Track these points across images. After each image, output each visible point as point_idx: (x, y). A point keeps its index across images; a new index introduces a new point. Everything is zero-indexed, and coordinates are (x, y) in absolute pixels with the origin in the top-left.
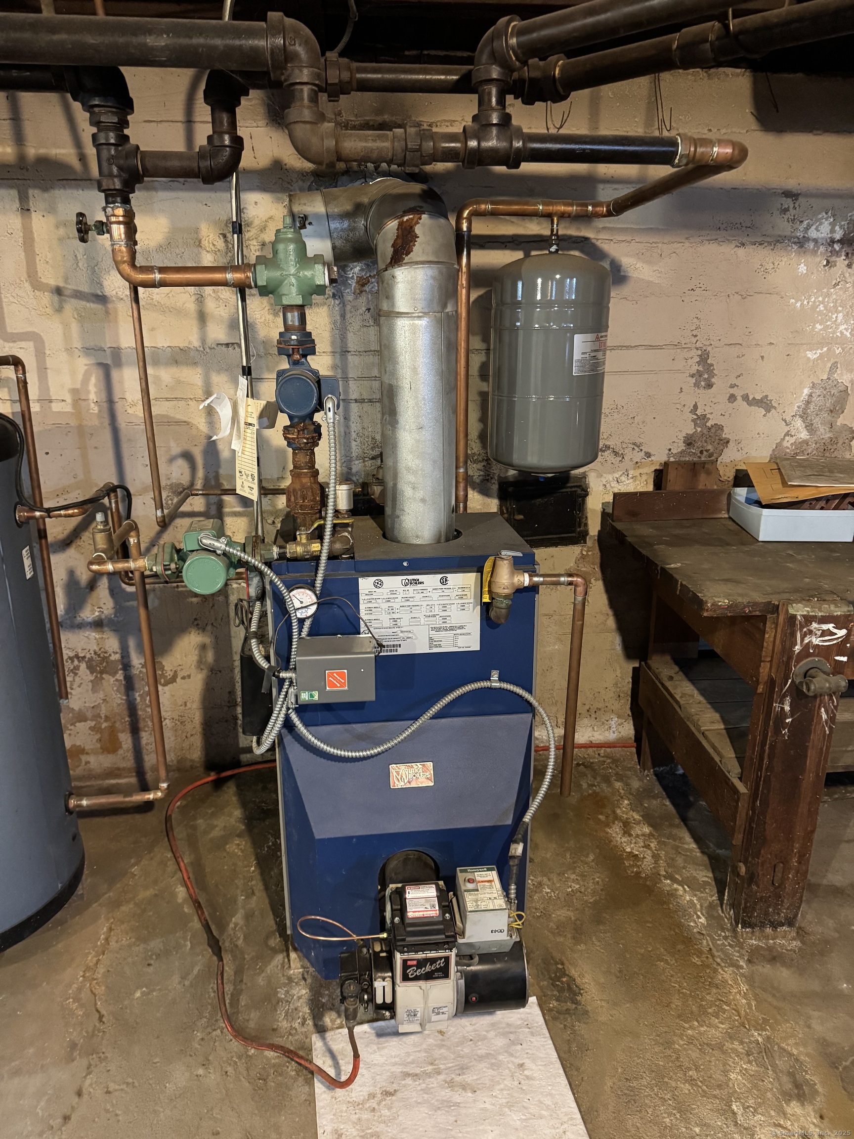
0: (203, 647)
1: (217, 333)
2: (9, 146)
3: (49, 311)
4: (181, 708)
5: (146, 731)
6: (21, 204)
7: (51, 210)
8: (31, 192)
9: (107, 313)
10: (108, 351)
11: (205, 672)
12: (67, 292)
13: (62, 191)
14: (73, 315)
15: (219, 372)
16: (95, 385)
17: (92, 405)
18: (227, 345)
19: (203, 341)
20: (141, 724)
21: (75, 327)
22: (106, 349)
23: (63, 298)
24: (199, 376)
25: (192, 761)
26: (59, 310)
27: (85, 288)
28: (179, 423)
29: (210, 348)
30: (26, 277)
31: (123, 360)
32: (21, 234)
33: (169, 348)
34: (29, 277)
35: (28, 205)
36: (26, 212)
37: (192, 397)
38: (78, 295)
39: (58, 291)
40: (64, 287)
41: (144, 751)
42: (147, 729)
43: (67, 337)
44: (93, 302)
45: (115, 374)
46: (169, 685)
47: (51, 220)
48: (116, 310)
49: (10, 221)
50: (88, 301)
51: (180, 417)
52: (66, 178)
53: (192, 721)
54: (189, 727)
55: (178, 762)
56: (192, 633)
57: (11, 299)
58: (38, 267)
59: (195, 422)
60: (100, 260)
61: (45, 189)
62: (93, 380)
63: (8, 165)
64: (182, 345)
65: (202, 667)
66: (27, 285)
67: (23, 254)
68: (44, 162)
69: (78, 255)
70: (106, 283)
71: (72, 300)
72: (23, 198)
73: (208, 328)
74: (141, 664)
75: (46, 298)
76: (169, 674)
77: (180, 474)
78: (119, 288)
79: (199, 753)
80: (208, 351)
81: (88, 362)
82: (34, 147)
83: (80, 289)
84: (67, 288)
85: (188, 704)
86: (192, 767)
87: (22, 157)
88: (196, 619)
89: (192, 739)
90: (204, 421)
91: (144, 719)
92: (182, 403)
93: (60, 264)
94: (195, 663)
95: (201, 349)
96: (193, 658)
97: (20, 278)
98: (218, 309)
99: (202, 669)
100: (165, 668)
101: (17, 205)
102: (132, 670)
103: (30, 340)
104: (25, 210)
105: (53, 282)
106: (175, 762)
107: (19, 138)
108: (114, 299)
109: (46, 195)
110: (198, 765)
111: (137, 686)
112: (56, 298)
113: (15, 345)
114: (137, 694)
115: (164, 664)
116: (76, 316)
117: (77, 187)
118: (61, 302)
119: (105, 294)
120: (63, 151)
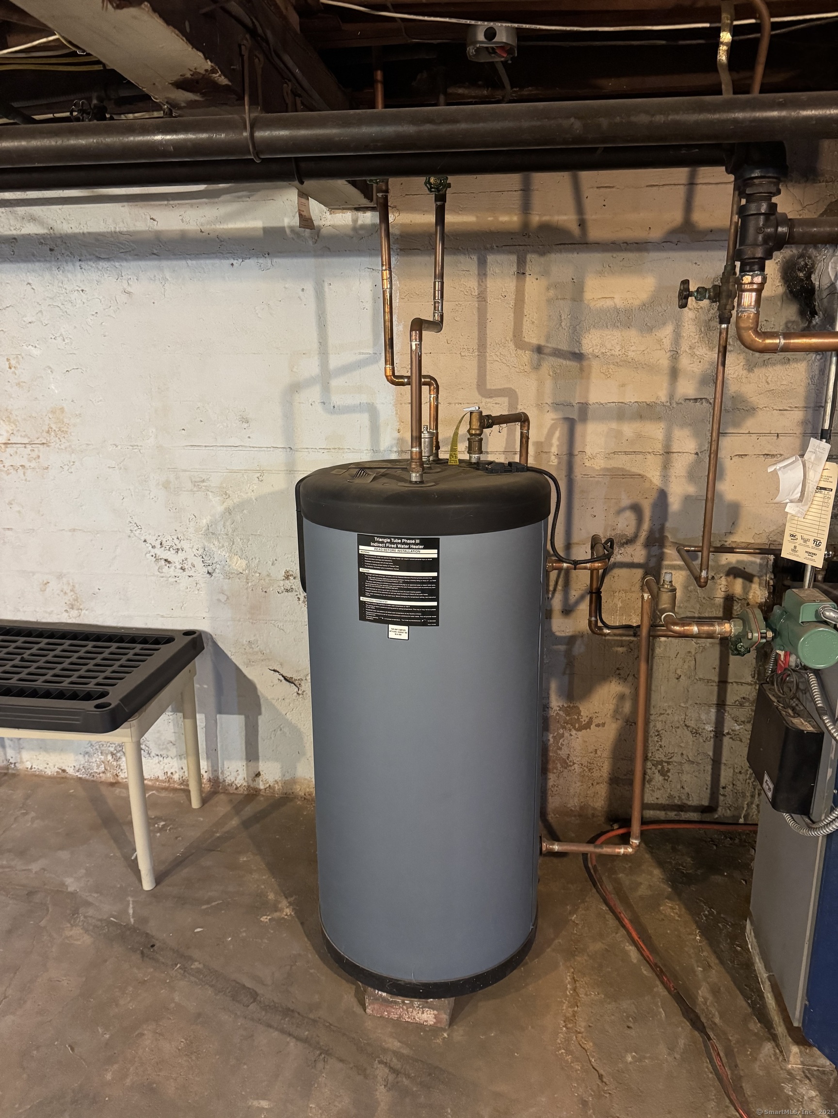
0: (622, 697)
1: (687, 388)
2: (516, 214)
3: (527, 368)
4: (591, 755)
5: (554, 773)
6: (518, 268)
7: (546, 273)
8: (529, 257)
9: (581, 369)
10: (576, 407)
11: (619, 722)
12: (547, 351)
13: (558, 255)
14: (549, 373)
15: (682, 426)
16: (559, 439)
17: (553, 457)
18: (696, 400)
19: (671, 396)
20: (550, 766)
21: (549, 384)
22: (574, 404)
23: (542, 356)
24: (661, 430)
25: (594, 809)
26: (537, 367)
27: (564, 347)
28: (633, 476)
29: (677, 404)
30: (512, 336)
31: (590, 414)
32: (514, 297)
33: (636, 404)
34: (514, 336)
35: (524, 269)
36: (522, 276)
37: (650, 451)
38: (557, 353)
39: (539, 350)
40: (544, 346)
41: (549, 792)
42: (555, 771)
43: (540, 393)
44: (570, 360)
45: (579, 428)
46: (584, 731)
47: (544, 282)
48: (590, 366)
49: (506, 285)
50: (565, 359)
51: (635, 470)
52: (563, 242)
53: (600, 770)
54: (596, 774)
55: (581, 808)
56: (613, 682)
57: (495, 358)
58: (524, 327)
59: (649, 475)
60: (583, 319)
61: (542, 254)
62: (557, 434)
63: (512, 233)
64: (648, 401)
65: (618, 717)
66: (511, 345)
67: (513, 315)
68: (546, 228)
69: (563, 315)
70: (584, 342)
71: (551, 358)
72: (521, 263)
73: (678, 384)
74: (559, 706)
75: (526, 356)
76: (584, 720)
77: (625, 525)
78: (597, 345)
79: (603, 802)
80: (674, 405)
81: (555, 417)
82: (538, 214)
83: (559, 347)
84: (548, 347)
85: (598, 752)
86: (593, 815)
87: (526, 225)
88: (618, 669)
89: (598, 787)
90: (659, 474)
91: (554, 762)
92: (640, 457)
93: (545, 324)
94: (611, 712)
95: (668, 404)
96: (609, 707)
97: (505, 338)
98: (691, 365)
99: (617, 719)
100: (582, 714)
101: (514, 269)
102: (550, 712)
103: (506, 396)
104: (521, 274)
105: (535, 341)
106: (578, 808)
107: (526, 207)
108: (590, 356)
109: (542, 260)
110: (600, 814)
111: (552, 727)
112: (536, 356)
113: (492, 400)
114: (551, 735)
115: (581, 709)
116: (551, 374)
117: (572, 251)
118: (539, 360)
119: (582, 352)
120: (564, 218)
